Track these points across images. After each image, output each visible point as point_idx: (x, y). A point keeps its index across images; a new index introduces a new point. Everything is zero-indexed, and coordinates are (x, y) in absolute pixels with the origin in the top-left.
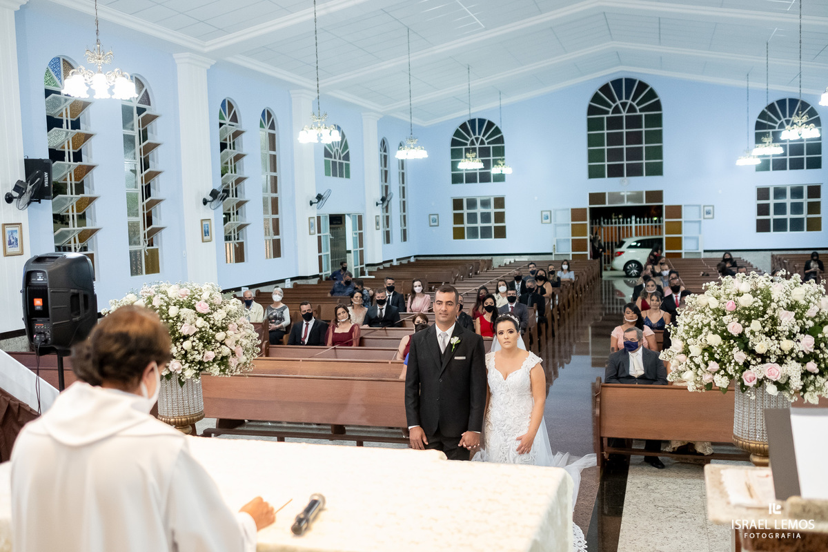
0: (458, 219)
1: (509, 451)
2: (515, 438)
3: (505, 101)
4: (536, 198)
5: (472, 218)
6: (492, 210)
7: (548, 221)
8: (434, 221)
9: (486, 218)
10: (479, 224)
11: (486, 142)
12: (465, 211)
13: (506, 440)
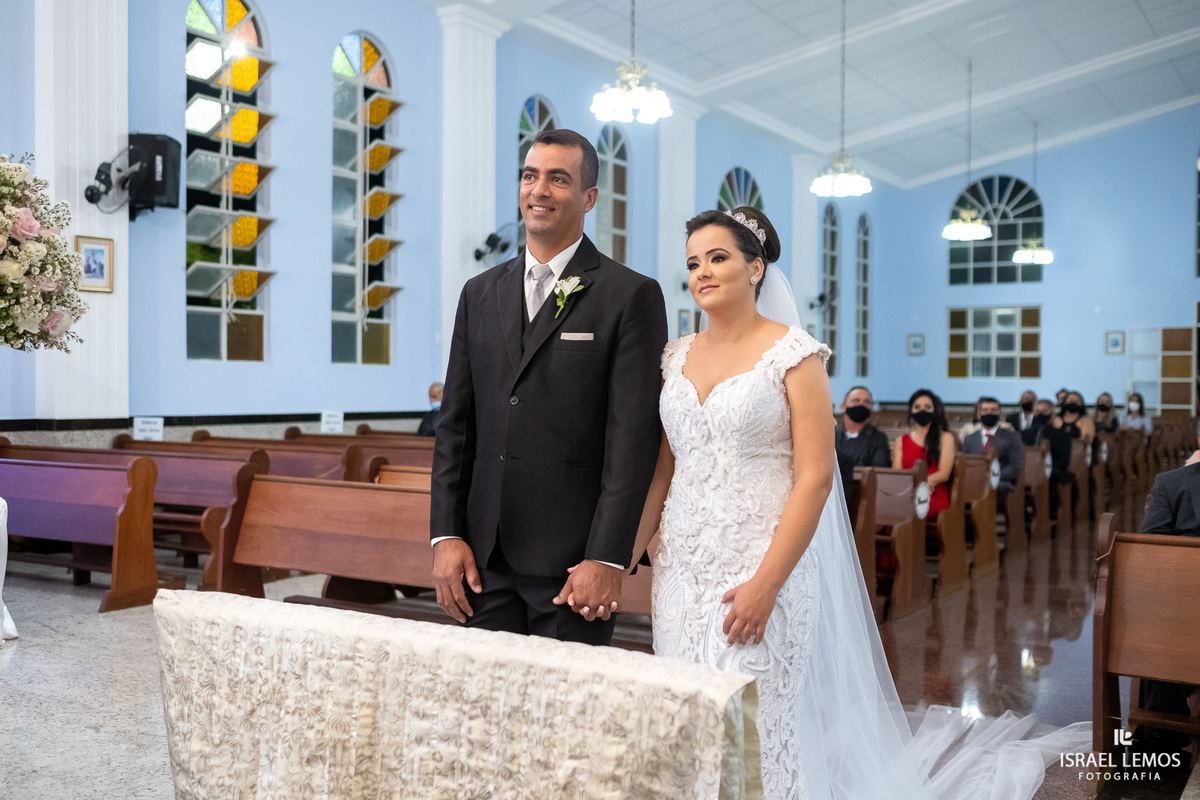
0: (958, 343)
1: (705, 634)
2: (723, 591)
3: (1045, 144)
4: (1097, 310)
5: (983, 342)
6: (1017, 330)
7: (1119, 349)
8: (917, 347)
9: (1006, 342)
10: (995, 353)
11: (1011, 215)
12: (970, 331)
13: (698, 599)
